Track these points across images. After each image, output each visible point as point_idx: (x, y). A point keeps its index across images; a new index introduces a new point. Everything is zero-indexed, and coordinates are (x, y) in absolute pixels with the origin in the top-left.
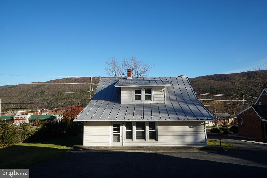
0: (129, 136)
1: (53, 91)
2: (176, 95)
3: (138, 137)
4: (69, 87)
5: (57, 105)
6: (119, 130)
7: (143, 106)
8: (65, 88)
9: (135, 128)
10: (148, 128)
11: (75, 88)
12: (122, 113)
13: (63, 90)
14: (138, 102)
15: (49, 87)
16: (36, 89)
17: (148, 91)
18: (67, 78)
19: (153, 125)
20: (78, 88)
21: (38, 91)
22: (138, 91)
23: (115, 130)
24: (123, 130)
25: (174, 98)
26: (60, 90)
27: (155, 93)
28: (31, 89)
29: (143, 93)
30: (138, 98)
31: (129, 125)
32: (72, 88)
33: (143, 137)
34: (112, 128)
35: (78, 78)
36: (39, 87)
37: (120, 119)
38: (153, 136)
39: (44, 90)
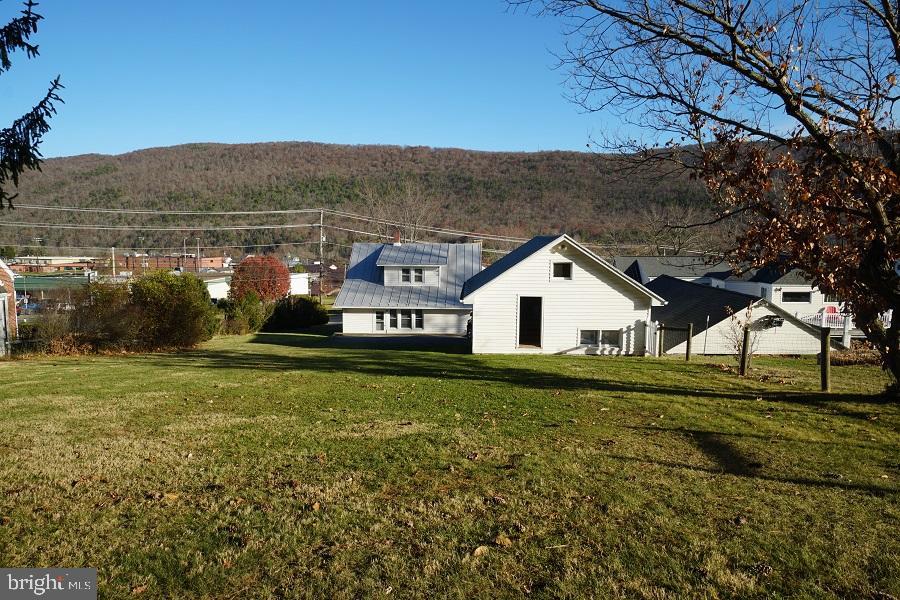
0: (394, 324)
1: (149, 191)
2: (456, 276)
3: (403, 326)
4: (203, 177)
5: (166, 238)
6: (382, 318)
7: (411, 291)
8: (191, 180)
9: (399, 316)
10: (414, 316)
11: (223, 182)
12: (386, 298)
13: (182, 186)
14: (406, 284)
15: (131, 174)
16: (87, 183)
17: (419, 270)
18: (195, 144)
19: (419, 313)
20: (234, 182)
21: (94, 187)
22: (406, 271)
23: (378, 317)
24: (387, 317)
25: (452, 280)
26: (174, 186)
27: (427, 274)
28: (69, 180)
29: (413, 274)
30: (407, 279)
31: (393, 312)
32: (215, 179)
33: (409, 325)
34: (375, 315)
35: (235, 147)
36: (97, 174)
37: (383, 306)
38: (420, 324)
39: (115, 186)
